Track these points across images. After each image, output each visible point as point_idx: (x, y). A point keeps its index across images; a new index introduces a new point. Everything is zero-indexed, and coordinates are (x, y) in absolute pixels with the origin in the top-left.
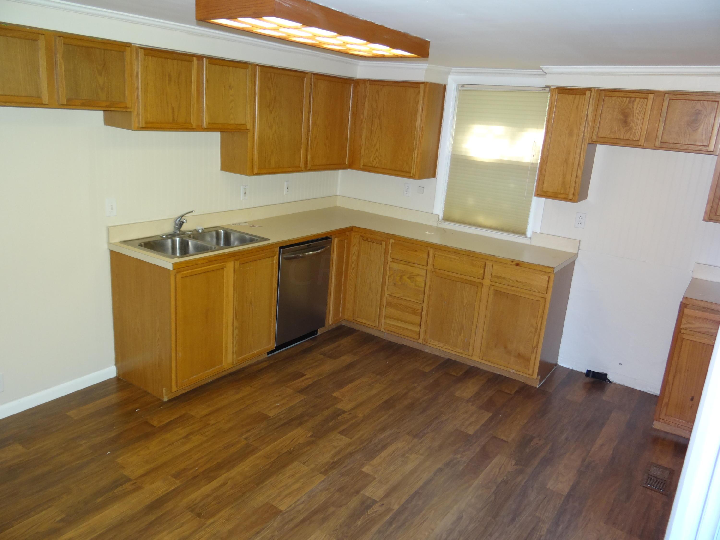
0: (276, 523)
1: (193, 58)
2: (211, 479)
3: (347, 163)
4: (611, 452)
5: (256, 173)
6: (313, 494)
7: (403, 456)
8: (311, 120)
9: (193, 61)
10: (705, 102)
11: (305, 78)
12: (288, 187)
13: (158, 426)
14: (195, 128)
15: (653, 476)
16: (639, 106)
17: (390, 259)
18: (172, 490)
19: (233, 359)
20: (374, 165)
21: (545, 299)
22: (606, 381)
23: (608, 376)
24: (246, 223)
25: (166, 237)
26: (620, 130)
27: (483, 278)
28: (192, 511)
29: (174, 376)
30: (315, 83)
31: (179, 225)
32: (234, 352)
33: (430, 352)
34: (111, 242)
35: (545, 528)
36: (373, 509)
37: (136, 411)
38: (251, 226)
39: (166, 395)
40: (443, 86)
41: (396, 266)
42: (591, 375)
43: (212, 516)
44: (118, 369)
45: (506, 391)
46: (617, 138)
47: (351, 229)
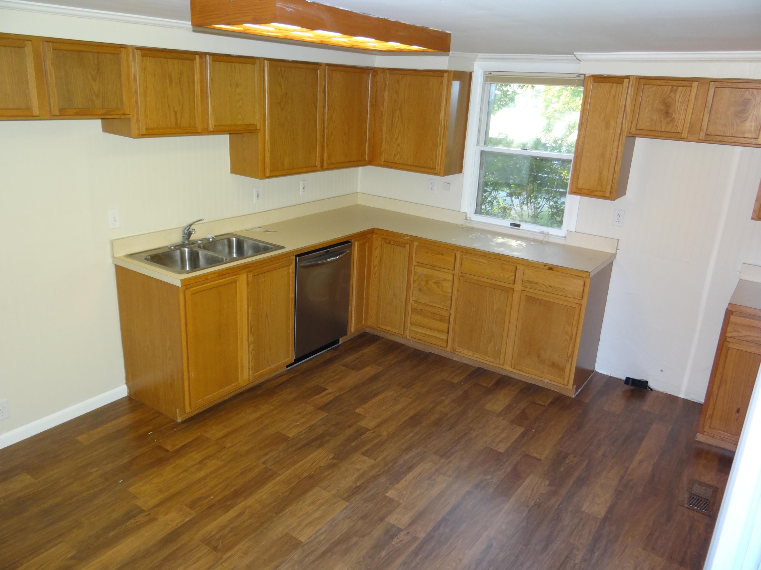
0: (296, 555)
1: (195, 56)
2: (227, 509)
3: (366, 159)
4: (651, 469)
5: (269, 175)
6: (335, 523)
7: (430, 478)
8: (326, 115)
9: (195, 59)
10: (755, 91)
11: (319, 71)
12: (304, 187)
13: (171, 451)
14: (200, 132)
15: (695, 495)
16: (682, 95)
17: (414, 263)
18: (187, 521)
19: (249, 376)
20: (395, 162)
21: (580, 305)
22: (646, 389)
23: (648, 383)
24: (260, 228)
25: (174, 248)
26: (661, 121)
27: (514, 283)
28: (208, 544)
29: (187, 397)
30: (329, 76)
31: (187, 234)
32: (251, 367)
33: (459, 360)
34: (115, 256)
35: (579, 556)
36: (398, 538)
37: (149, 433)
38: (265, 232)
39: (180, 416)
40: (469, 74)
41: (422, 271)
42: (630, 383)
43: (229, 549)
44: (129, 388)
45: (540, 402)
46: (658, 130)
47: (372, 231)
